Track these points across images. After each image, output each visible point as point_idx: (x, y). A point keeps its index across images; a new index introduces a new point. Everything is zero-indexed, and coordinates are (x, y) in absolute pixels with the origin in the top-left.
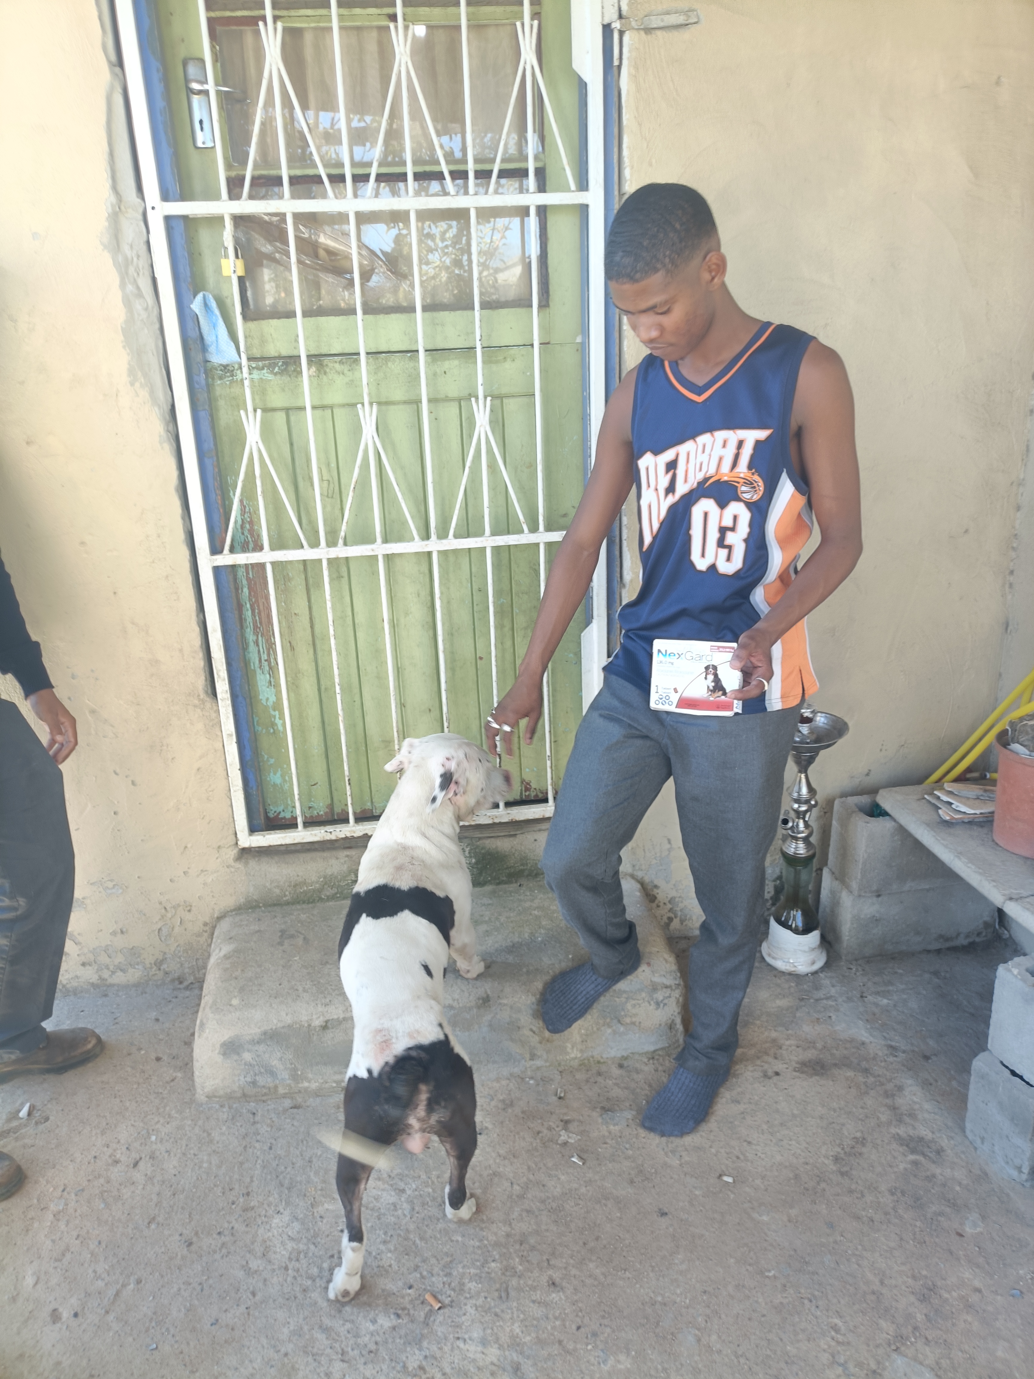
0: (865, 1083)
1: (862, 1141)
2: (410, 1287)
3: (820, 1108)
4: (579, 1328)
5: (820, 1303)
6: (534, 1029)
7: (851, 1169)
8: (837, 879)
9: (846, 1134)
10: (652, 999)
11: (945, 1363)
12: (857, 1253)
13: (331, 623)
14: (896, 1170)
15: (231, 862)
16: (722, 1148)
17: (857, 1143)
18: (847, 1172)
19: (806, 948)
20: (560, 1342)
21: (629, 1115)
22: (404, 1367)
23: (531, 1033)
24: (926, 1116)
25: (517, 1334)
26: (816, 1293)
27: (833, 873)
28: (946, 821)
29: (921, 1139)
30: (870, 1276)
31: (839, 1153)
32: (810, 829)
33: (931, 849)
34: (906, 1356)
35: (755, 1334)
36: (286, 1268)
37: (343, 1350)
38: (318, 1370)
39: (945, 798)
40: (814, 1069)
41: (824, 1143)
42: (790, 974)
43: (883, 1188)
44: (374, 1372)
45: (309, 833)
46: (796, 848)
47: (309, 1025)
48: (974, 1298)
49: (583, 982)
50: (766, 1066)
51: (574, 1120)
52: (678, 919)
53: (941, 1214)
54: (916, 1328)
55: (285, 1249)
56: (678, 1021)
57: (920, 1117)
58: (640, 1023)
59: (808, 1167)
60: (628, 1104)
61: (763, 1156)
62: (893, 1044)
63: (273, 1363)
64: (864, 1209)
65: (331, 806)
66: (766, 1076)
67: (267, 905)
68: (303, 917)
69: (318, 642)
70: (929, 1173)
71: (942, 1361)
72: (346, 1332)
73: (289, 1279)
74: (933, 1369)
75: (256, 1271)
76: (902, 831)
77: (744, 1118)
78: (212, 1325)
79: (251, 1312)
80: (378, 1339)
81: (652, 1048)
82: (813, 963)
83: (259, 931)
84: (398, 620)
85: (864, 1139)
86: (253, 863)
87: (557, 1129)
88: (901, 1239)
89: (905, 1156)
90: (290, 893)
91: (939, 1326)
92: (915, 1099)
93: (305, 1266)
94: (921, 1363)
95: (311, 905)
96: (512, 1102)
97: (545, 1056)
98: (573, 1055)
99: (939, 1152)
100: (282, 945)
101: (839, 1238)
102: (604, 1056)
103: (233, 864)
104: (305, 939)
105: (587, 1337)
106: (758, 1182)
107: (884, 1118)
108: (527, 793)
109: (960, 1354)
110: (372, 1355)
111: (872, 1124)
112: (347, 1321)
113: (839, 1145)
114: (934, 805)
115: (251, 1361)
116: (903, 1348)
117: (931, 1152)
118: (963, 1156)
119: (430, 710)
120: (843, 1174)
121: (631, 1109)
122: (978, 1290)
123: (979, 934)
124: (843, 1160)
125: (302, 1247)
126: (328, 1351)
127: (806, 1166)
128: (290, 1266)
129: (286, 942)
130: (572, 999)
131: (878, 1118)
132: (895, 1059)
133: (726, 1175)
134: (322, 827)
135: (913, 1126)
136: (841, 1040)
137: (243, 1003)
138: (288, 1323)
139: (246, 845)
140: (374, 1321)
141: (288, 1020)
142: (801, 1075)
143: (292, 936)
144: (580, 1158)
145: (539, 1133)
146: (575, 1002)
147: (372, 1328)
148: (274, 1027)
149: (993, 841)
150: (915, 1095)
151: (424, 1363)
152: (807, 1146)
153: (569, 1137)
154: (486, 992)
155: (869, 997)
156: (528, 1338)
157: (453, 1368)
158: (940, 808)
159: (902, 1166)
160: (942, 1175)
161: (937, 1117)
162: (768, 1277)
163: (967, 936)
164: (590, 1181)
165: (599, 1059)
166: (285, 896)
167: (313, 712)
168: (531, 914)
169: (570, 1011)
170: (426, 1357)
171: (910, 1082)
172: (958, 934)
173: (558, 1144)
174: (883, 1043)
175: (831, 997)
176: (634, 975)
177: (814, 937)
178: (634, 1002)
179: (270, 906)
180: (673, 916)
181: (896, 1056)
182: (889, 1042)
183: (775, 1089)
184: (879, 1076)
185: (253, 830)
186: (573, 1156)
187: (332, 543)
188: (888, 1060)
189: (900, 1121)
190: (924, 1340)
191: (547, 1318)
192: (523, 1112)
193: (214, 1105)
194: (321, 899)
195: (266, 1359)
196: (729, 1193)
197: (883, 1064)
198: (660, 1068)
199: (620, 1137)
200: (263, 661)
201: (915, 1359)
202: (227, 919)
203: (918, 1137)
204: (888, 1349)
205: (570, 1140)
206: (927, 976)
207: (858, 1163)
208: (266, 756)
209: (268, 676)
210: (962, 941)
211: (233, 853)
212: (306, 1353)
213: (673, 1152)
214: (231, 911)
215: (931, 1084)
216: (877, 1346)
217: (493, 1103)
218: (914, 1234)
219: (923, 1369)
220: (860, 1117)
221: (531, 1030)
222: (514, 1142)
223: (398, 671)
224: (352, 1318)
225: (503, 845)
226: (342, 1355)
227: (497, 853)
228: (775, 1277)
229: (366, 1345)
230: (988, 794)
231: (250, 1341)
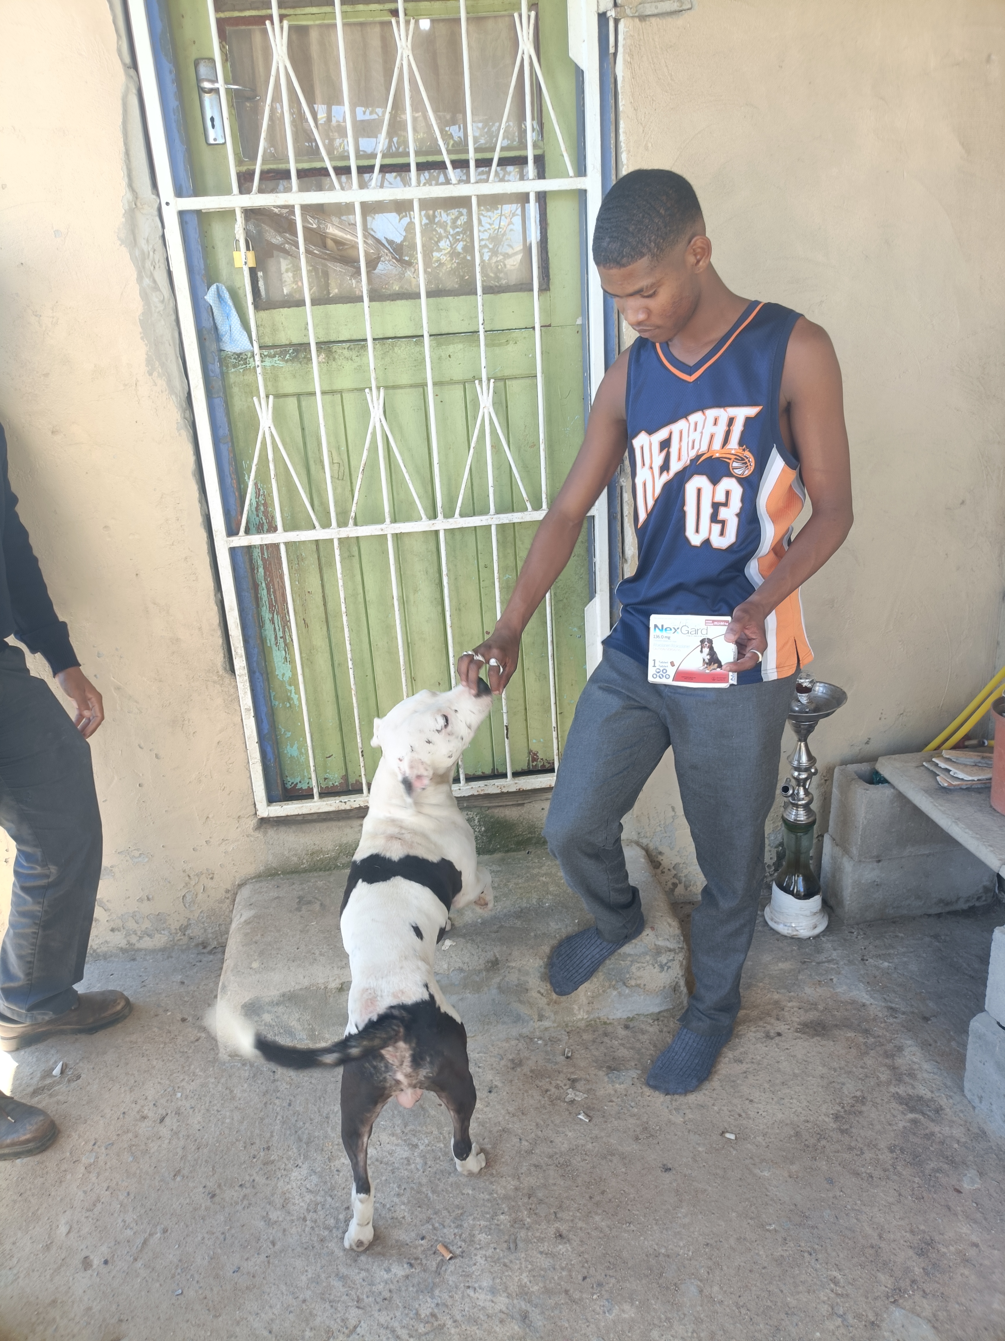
0: (865, 1043)
1: (862, 1100)
2: (423, 1238)
3: (821, 1068)
4: (584, 1278)
5: (820, 1256)
6: (542, 991)
7: (851, 1127)
8: (837, 845)
9: (846, 1093)
10: (656, 963)
11: (942, 1315)
12: (857, 1208)
13: (342, 600)
14: (895, 1128)
15: (251, 831)
16: (724, 1106)
17: (857, 1101)
18: (847, 1129)
19: (808, 913)
20: (567, 1292)
21: (634, 1074)
22: (417, 1314)
23: (539, 995)
24: (926, 1075)
25: (526, 1283)
26: (816, 1246)
27: (834, 840)
28: (944, 788)
29: (920, 1098)
30: (868, 1230)
31: (839, 1111)
32: (810, 796)
33: (929, 815)
34: (904, 1309)
35: (755, 1285)
36: (305, 1219)
37: (358, 1297)
38: (335, 1316)
39: (943, 765)
40: (815, 1030)
41: (825, 1102)
42: (792, 938)
43: (882, 1145)
44: (388, 1318)
45: (325, 803)
46: (797, 815)
47: (326, 988)
48: (972, 1252)
49: (588, 946)
50: (769, 1027)
51: (581, 1079)
52: (683, 884)
53: (939, 1170)
54: (913, 1281)
55: (303, 1201)
56: (682, 983)
57: (919, 1076)
58: (645, 985)
59: (809, 1125)
60: (633, 1064)
61: (764, 1114)
62: (893, 1005)
63: (292, 1309)
64: (863, 1166)
65: (346, 777)
66: (768, 1036)
67: (285, 873)
68: (320, 884)
69: (330, 619)
70: (927, 1131)
71: (939, 1313)
72: (361, 1280)
73: (307, 1229)
74: (930, 1321)
75: (276, 1222)
76: (901, 798)
77: (746, 1077)
78: (234, 1272)
79: (271, 1261)
80: (392, 1287)
81: (657, 1010)
82: (815, 927)
83: (278, 898)
84: (407, 597)
85: (864, 1098)
86: (271, 832)
87: (564, 1088)
88: (900, 1195)
89: (905, 1115)
90: (307, 861)
91: (937, 1279)
92: (915, 1060)
93: (322, 1217)
94: (918, 1315)
95: (327, 873)
96: (521, 1061)
97: (553, 1017)
98: (580, 1017)
99: (939, 1110)
100: (300, 911)
101: (838, 1193)
102: (611, 1017)
103: (253, 833)
104: (321, 904)
105: (593, 1287)
106: (760, 1139)
107: (883, 1078)
108: (535, 763)
109: (957, 1306)
110: (386, 1302)
111: (872, 1083)
112: (362, 1270)
113: (839, 1104)
114: (932, 771)
115: (271, 1307)
116: (901, 1301)
117: (930, 1111)
118: (961, 1115)
119: (439, 684)
120: (843, 1132)
121: (636, 1069)
122: (976, 1245)
123: (979, 899)
124: (844, 1118)
125: (319, 1199)
126: (345, 1298)
127: (806, 1124)
128: (308, 1217)
129: (304, 908)
130: (578, 962)
131: (878, 1078)
132: (895, 1020)
133: (727, 1132)
134: (337, 798)
135: (912, 1085)
136: (842, 1002)
137: (263, 966)
138: (307, 1271)
139: (265, 815)
140: (388, 1270)
141: (306, 982)
142: (802, 1036)
143: (309, 903)
144: (587, 1115)
145: (547, 1091)
146: (581, 965)
147: (386, 1276)
148: (292, 990)
149: (991, 807)
150: (914, 1055)
151: (436, 1311)
152: (808, 1104)
153: (576, 1096)
154: (495, 956)
155: (870, 960)
156: (536, 1288)
157: (463, 1316)
158: (938, 775)
159: (901, 1124)
160: (940, 1133)
161: (936, 1077)
162: (768, 1230)
163: (967, 901)
164: (596, 1137)
165: (606, 1020)
166: (303, 864)
167: (328, 686)
168: (539, 881)
169: (576, 975)
170: (437, 1305)
171: (909, 1042)
172: (958, 899)
173: (565, 1102)
174: (883, 1004)
175: (833, 960)
176: (639, 938)
177: (816, 901)
178: (638, 965)
179: (288, 873)
180: (677, 882)
181: (896, 1018)
182: (890, 1004)
183: (776, 1049)
184: (879, 1036)
185: (271, 800)
186: (579, 1114)
187: (342, 523)
188: (888, 1021)
189: (900, 1080)
190: (921, 1293)
191: (554, 1269)
192: (532, 1071)
193: (236, 1064)
194: (337, 867)
195: (285, 1306)
196: (732, 1150)
197: (882, 1025)
198: (665, 1029)
199: (626, 1095)
200: (279, 638)
201: (913, 1311)
202: (247, 886)
203: (918, 1096)
204: (887, 1302)
205: (576, 1099)
206: (927, 939)
207: (858, 1122)
208: (283, 730)
209: (284, 652)
210: (962, 905)
211: (253, 822)
212: (323, 1299)
213: (677, 1109)
214: (252, 878)
215: (930, 1045)
216: (876, 1299)
217: (503, 1063)
218: (913, 1190)
219: (921, 1321)
220: (860, 1076)
221: (539, 992)
222: (523, 1100)
223: (408, 645)
224: (367, 1267)
225: (511, 813)
226: (358, 1302)
227: (506, 821)
228: (776, 1231)
229: (380, 1293)
230: (986, 760)
231: (271, 1287)
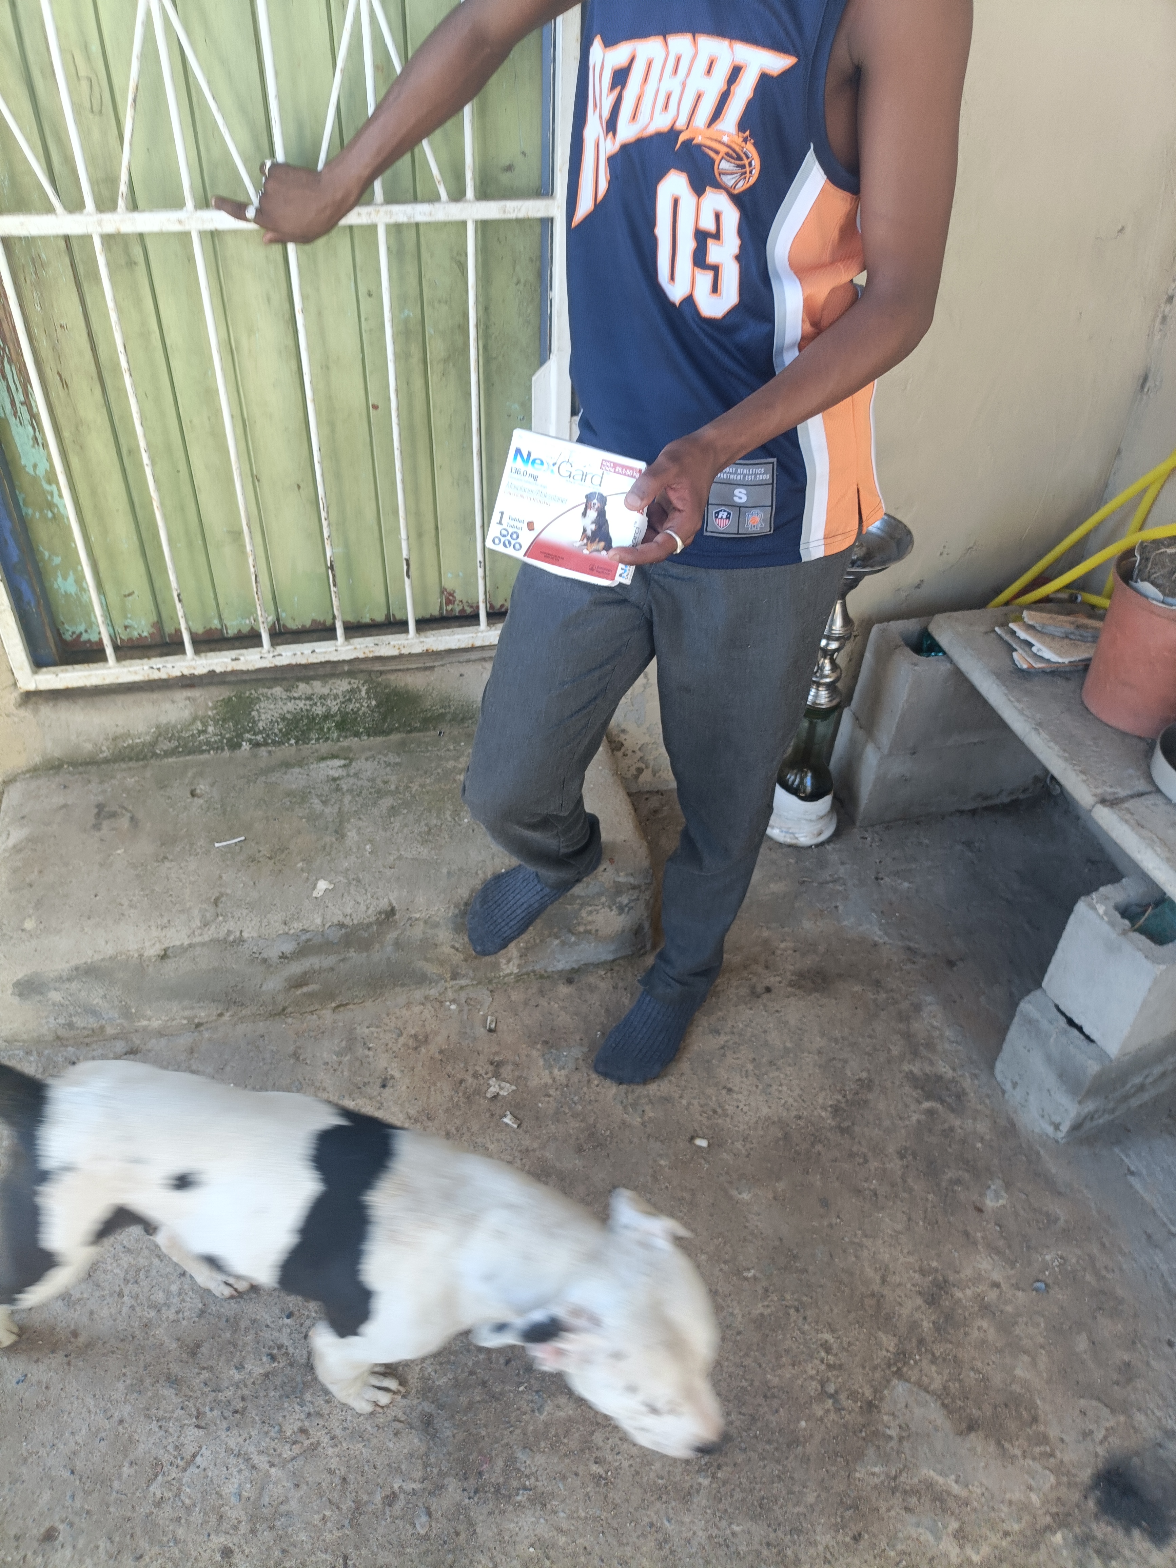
0: (875, 1000)
1: (867, 1085)
2: (290, 1316)
3: (818, 1039)
4: (507, 1362)
5: (809, 1313)
6: (457, 945)
7: (853, 1124)
8: (861, 727)
9: (849, 1074)
10: (614, 904)
11: (954, 1387)
12: (857, 1240)
13: (120, 348)
14: (907, 1122)
15: (12, 709)
16: (695, 1098)
17: (862, 1086)
18: (848, 1127)
19: (814, 817)
20: (484, 1384)
21: (577, 1052)
22: (280, 1431)
23: (453, 950)
24: (947, 1046)
25: (429, 1374)
26: (805, 1299)
27: (857, 719)
28: (1022, 671)
29: (939, 1078)
30: (869, 1272)
31: (838, 1101)
33: (1000, 712)
34: (908, 1380)
35: (727, 1359)
36: (121, 1294)
37: (198, 1410)
38: (165, 1442)
39: (1022, 634)
40: (814, 982)
41: (822, 1089)
42: (790, 846)
43: (891, 1149)
44: (241, 1440)
45: (125, 670)
47: (141, 956)
48: (992, 1296)
50: (755, 979)
51: (507, 1062)
52: (650, 769)
53: (958, 1181)
54: (921, 1342)
55: (119, 1265)
56: (647, 925)
57: (939, 1048)
58: (597, 930)
59: (801, 1123)
60: (578, 1038)
61: (746, 1109)
62: (912, 945)
63: (104, 1434)
64: (866, 1180)
65: (159, 624)
66: (754, 994)
67: (74, 764)
68: (130, 781)
69: (105, 374)
70: (946, 1126)
71: (950, 1384)
72: (202, 1385)
73: (125, 1310)
74: (939, 1397)
75: (79, 1300)
77: (724, 1055)
78: (18, 1383)
79: (73, 1361)
80: (246, 1392)
81: (610, 957)
82: (820, 834)
83: (65, 806)
84: (237, 342)
85: (870, 1081)
86: (46, 710)
87: (486, 1077)
88: (910, 1219)
89: (920, 1103)
90: (108, 748)
91: (949, 1337)
92: (935, 1023)
93: (146, 1290)
94: (926, 1390)
95: (141, 763)
96: (426, 1037)
97: (471, 974)
98: (508, 971)
99: (960, 1096)
100: (99, 830)
101: (834, 1221)
102: (549, 970)
103: (15, 711)
104: (132, 818)
105: (518, 1374)
106: (738, 1145)
107: (895, 1051)
108: (450, 607)
109: (972, 1374)
110: (238, 1416)
111: (881, 1059)
112: (204, 1368)
113: (840, 1092)
114: (1006, 642)
115: (72, 1433)
116: (905, 1369)
117: (950, 1096)
118: (988, 1101)
119: (299, 487)
120: (843, 1131)
121: (581, 1045)
122: (996, 1285)
123: (1025, 790)
124: (844, 1111)
125: (142, 1262)
126: (180, 1412)
127: (799, 1122)
128: (126, 1292)
129: (106, 824)
130: (509, 912)
131: (889, 1050)
132: (912, 966)
133: (698, 1137)
134: (145, 661)
135: (930, 1060)
136: (849, 941)
137: (42, 926)
138: (124, 1375)
139: (32, 687)
140: (240, 1367)
141: (110, 950)
142: (798, 992)
143: (113, 815)
144: (516, 1117)
145: (462, 1081)
147: (237, 1377)
148: (89, 961)
150: (934, 1017)
151: (307, 1423)
152: (800, 1092)
153: (501, 1088)
154: (391, 904)
155: (886, 879)
156: (444, 1380)
157: (344, 1429)
158: (1015, 650)
159: (915, 1118)
160: (961, 1128)
161: (960, 1048)
162: (746, 1279)
163: (1011, 793)
164: (527, 1150)
165: (543, 973)
166: (102, 752)
167: (114, 489)
168: (455, 780)
169: (506, 928)
170: (309, 1414)
171: (929, 999)
172: (1001, 792)
173: (485, 1098)
174: (900, 943)
175: (840, 878)
176: (592, 876)
177: (825, 803)
178: (590, 908)
179: (81, 765)
181: (914, 963)
182: (907, 943)
183: (764, 1013)
184: (892, 990)
185: (39, 662)
186: (505, 1116)
188: (904, 967)
189: (915, 1053)
190: (930, 1356)
191: (468, 1351)
192: (441, 1052)
193: (17, 1052)
194: (155, 755)
195: (93, 1429)
196: (703, 1162)
197: (897, 974)
198: (621, 984)
199: (567, 1086)
200: (18, 404)
201: (919, 1385)
202: (18, 784)
203: (936, 1076)
204: (888, 1372)
205: (502, 1093)
206: (958, 847)
207: (862, 1116)
208: (47, 554)
209: (30, 429)
210: (1005, 799)
211: (13, 697)
212: (148, 1417)
213: (634, 1105)
214: (24, 773)
215: (955, 1002)
216: (875, 1368)
217: (402, 1040)
218: (925, 1212)
219: (928, 1397)
220: (867, 1050)
221: (453, 947)
222: (428, 1098)
223: (244, 425)
224: (210, 1363)
225: (415, 682)
226: (197, 1418)
227: (407, 692)
228: (755, 1278)
229: (229, 1402)
231: (72, 1403)
